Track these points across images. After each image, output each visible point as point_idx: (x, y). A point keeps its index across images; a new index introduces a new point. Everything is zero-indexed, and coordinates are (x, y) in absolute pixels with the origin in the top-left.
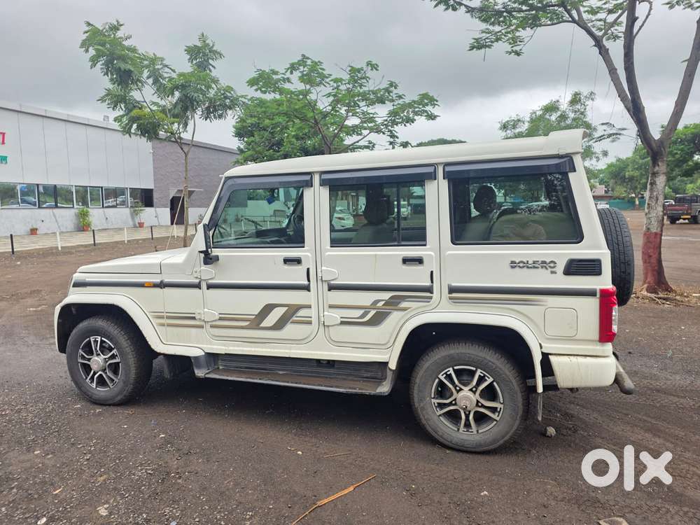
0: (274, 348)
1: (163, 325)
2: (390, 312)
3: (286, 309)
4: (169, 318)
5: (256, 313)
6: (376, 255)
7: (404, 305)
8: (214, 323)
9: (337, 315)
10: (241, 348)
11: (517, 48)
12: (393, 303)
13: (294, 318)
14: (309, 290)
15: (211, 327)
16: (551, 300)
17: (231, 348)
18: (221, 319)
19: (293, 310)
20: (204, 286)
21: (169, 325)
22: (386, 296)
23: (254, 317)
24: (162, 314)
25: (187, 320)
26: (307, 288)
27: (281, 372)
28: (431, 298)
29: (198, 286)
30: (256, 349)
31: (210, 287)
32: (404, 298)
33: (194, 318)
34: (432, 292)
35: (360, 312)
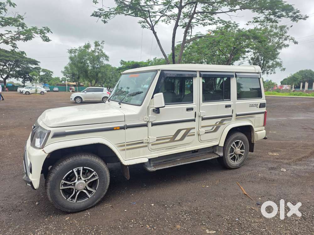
0: (179, 149)
1: (124, 150)
2: (220, 126)
3: (186, 130)
4: (127, 145)
5: (173, 135)
6: (218, 105)
7: (225, 122)
8: (154, 143)
9: (203, 130)
10: (165, 153)
11: (106, 20)
12: (221, 123)
13: (189, 134)
14: (195, 121)
15: (152, 145)
16: (257, 116)
17: (161, 153)
18: (157, 140)
19: (188, 130)
20: (150, 125)
21: (128, 149)
22: (219, 120)
23: (172, 136)
24: (124, 144)
25: (139, 144)
26: (194, 120)
27: (179, 160)
28: (231, 119)
29: (146, 125)
30: (172, 151)
31: (153, 125)
32: (224, 120)
33: (142, 143)
34: (232, 117)
35: (211, 128)
